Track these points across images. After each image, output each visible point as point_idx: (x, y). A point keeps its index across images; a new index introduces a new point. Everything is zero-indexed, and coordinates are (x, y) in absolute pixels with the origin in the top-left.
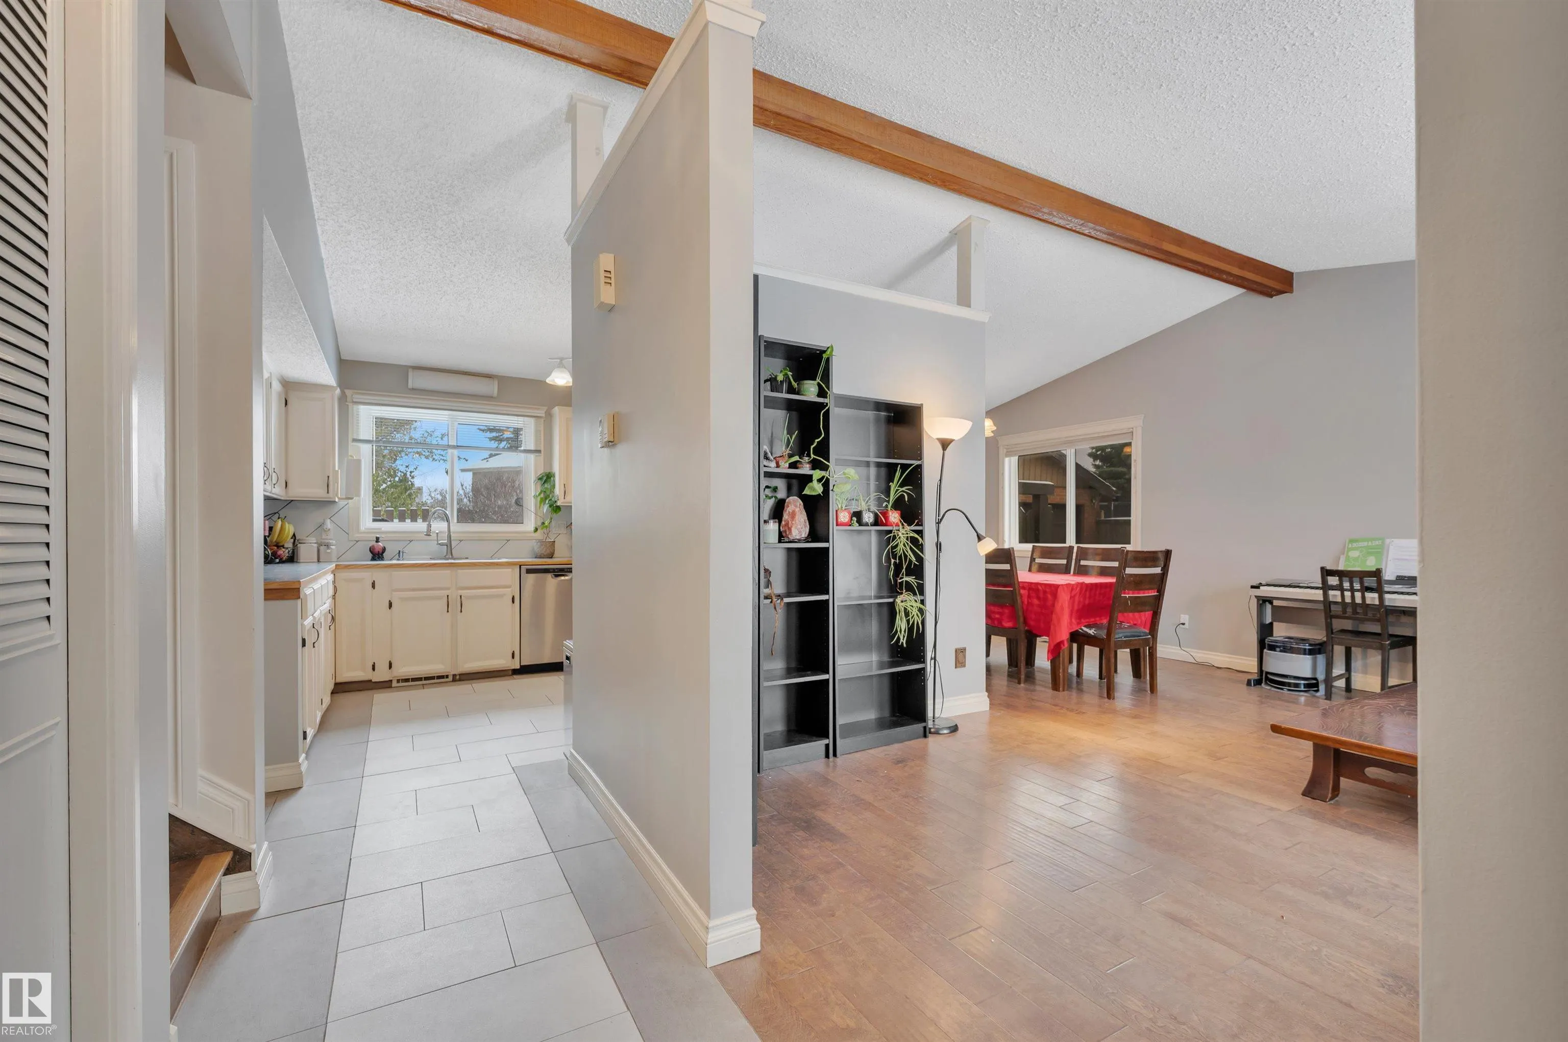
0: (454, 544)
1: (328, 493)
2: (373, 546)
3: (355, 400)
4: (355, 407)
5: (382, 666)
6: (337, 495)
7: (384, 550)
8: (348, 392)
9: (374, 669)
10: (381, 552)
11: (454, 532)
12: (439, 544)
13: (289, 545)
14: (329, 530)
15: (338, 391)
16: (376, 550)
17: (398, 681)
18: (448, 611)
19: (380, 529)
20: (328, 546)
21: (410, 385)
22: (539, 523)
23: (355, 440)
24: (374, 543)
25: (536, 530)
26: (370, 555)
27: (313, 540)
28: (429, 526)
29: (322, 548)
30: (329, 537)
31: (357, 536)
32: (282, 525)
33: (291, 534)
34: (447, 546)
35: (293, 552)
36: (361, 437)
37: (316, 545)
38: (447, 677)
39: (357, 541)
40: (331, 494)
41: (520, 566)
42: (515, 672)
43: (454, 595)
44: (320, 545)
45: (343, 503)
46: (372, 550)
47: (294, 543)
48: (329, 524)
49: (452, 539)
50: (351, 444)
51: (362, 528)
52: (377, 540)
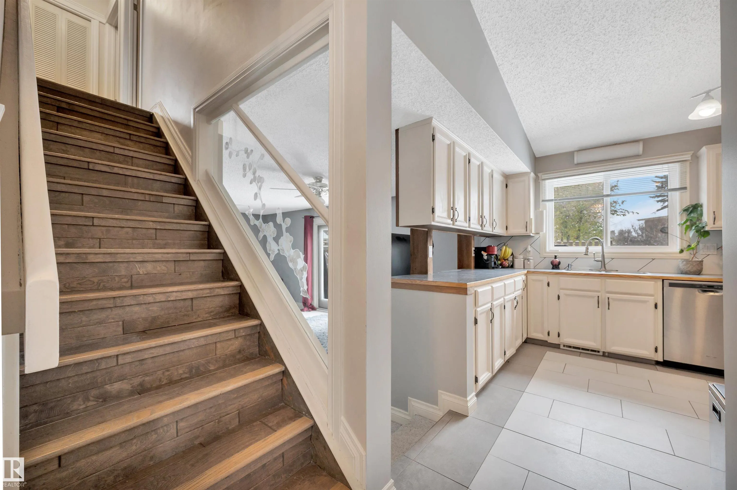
0: (607, 261)
1: (526, 231)
2: (553, 261)
3: (543, 178)
4: (543, 182)
5: (554, 334)
6: (531, 232)
7: (559, 263)
8: (540, 175)
9: (549, 335)
10: (557, 264)
11: (606, 253)
12: (596, 261)
13: (511, 259)
14: (530, 251)
15: (532, 175)
16: (555, 263)
17: (564, 346)
18: (598, 307)
19: (558, 251)
20: (528, 260)
21: (576, 162)
22: (685, 245)
23: (543, 201)
24: (553, 259)
25: (682, 251)
26: (551, 266)
27: (522, 257)
28: (587, 249)
29: (526, 261)
30: (530, 255)
31: (545, 255)
32: (505, 249)
33: (510, 253)
34: (601, 262)
35: (513, 263)
36: (547, 199)
37: (523, 259)
38: (599, 352)
39: (545, 258)
40: (528, 232)
41: (663, 280)
42: (658, 363)
43: (604, 296)
44: (525, 259)
45: (537, 236)
46: (552, 263)
47: (513, 258)
48: (529, 248)
49: (605, 257)
50: (541, 203)
51: (547, 250)
52: (556, 257)
